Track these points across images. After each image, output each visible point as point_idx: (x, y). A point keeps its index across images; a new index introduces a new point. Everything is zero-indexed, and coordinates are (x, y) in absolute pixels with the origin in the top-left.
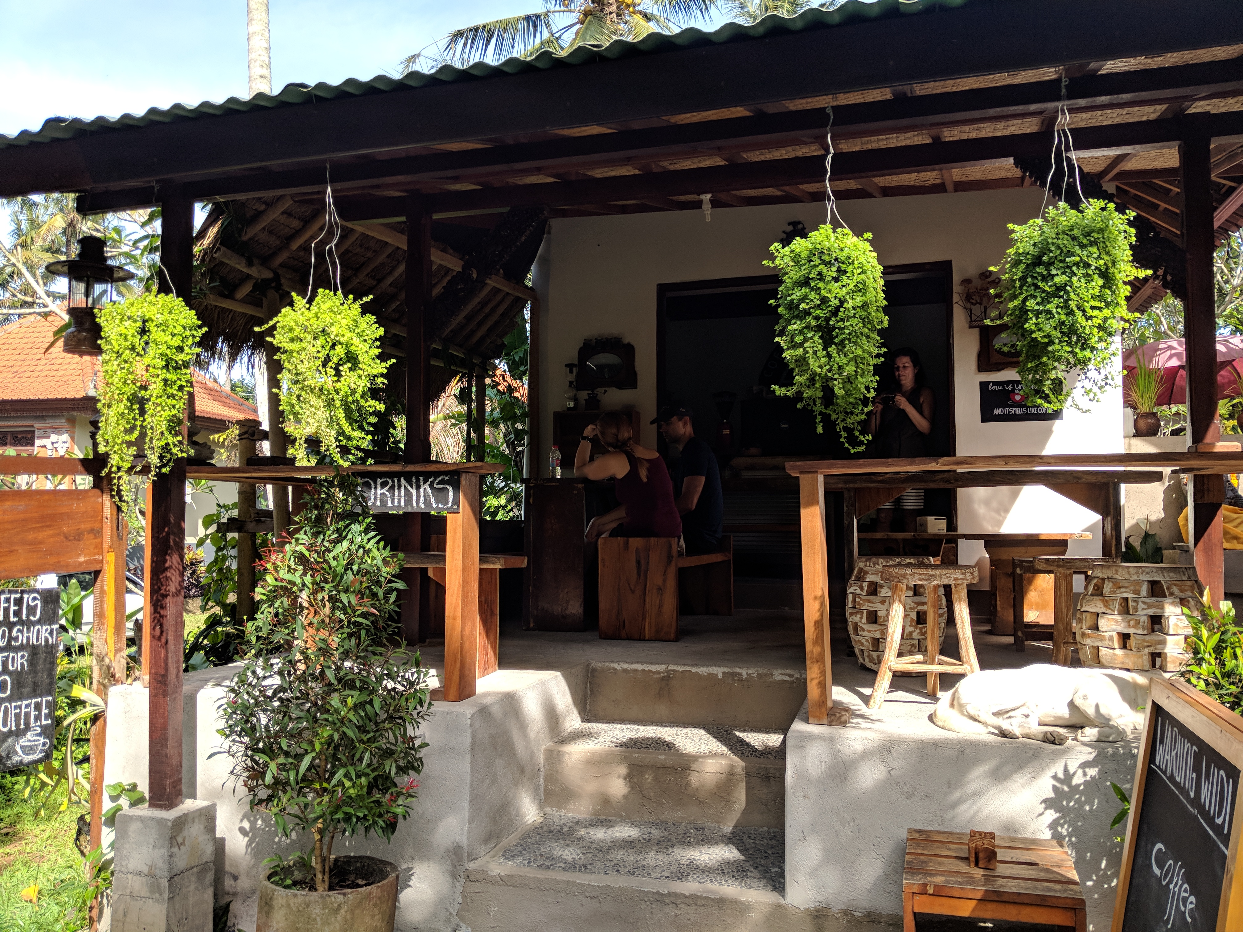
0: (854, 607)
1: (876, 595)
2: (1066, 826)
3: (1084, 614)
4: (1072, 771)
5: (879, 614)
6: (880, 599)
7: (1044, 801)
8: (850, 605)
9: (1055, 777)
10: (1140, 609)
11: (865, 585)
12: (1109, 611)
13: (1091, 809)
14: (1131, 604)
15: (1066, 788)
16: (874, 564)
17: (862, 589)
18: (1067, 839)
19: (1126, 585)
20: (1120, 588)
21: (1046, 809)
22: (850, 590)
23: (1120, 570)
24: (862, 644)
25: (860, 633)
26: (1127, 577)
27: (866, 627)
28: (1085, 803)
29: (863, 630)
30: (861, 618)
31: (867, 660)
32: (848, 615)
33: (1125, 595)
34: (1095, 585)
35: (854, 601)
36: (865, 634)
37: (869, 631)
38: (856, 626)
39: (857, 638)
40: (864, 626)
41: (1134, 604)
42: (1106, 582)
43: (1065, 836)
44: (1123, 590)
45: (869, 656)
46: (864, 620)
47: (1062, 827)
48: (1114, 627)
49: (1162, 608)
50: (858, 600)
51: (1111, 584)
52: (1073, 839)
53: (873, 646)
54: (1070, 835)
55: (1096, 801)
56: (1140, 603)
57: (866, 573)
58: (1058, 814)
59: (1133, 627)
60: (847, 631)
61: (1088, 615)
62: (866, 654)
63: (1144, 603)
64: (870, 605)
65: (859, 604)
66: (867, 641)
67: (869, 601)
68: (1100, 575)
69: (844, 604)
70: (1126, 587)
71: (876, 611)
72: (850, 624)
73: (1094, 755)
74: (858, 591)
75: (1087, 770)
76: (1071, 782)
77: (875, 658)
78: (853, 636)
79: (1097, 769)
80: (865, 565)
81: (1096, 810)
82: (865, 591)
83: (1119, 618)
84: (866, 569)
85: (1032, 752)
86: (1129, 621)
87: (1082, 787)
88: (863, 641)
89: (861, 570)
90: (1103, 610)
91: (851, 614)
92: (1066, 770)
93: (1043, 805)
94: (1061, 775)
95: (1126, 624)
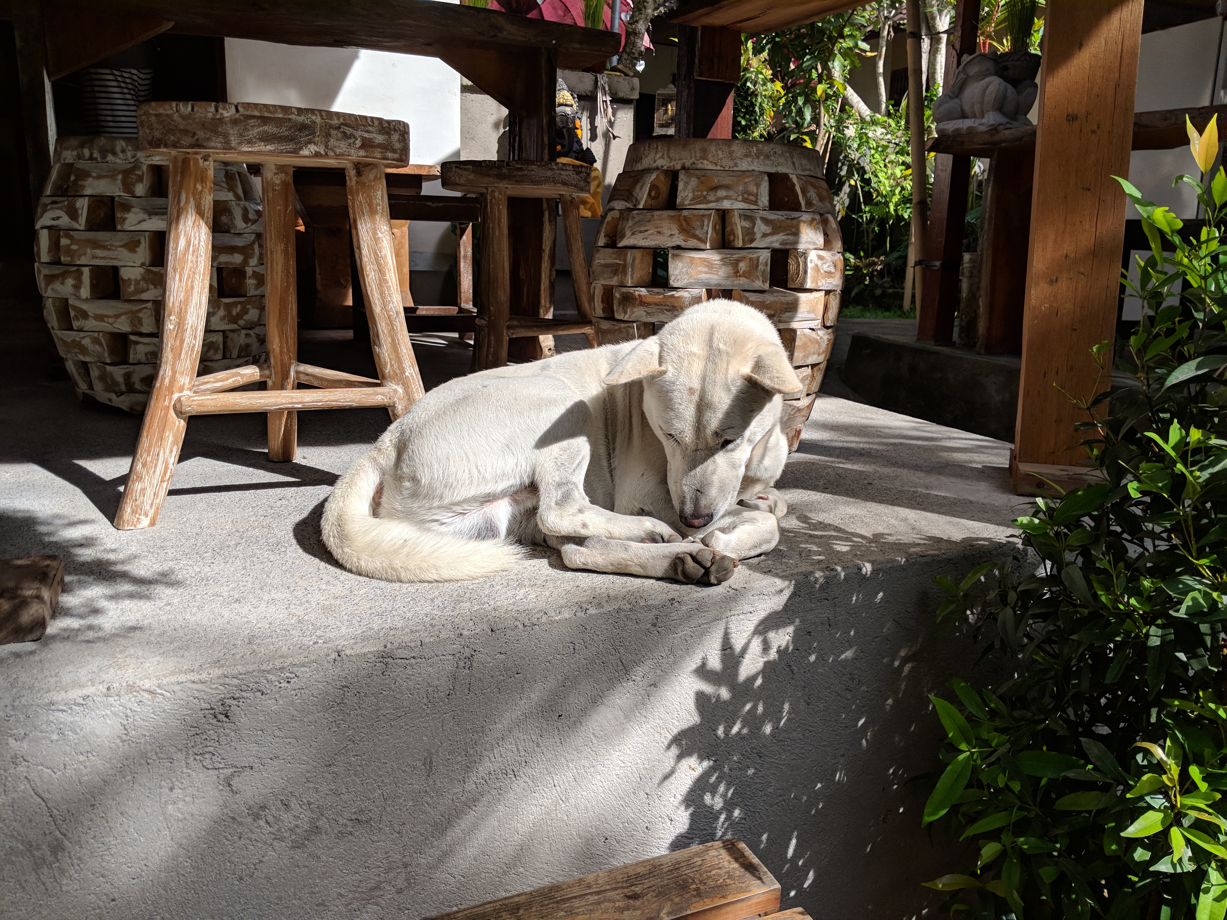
0: (56, 262)
1: (114, 229)
2: (722, 788)
3: (630, 254)
4: (738, 647)
5: (125, 274)
6: (126, 238)
7: (676, 740)
8: (45, 257)
9: (703, 672)
10: (758, 236)
11: (82, 204)
12: (693, 243)
13: (776, 728)
14: (739, 225)
15: (725, 693)
16: (104, 152)
17: (73, 214)
18: (723, 817)
19: (727, 181)
20: (716, 188)
21: (680, 757)
22: (45, 220)
23: (713, 148)
24: (84, 350)
25: (76, 324)
26: (728, 164)
27: (91, 308)
28: (765, 716)
29: (85, 315)
30: (77, 287)
31: (98, 386)
32: (41, 283)
33: (726, 205)
34: (653, 187)
35: (55, 246)
36: (91, 324)
37: (100, 318)
38: (64, 307)
39: (69, 336)
40: (84, 306)
41: (746, 224)
42: (682, 176)
43: (720, 812)
44: (721, 193)
45: (103, 377)
46: (85, 292)
47: (713, 794)
48: (704, 276)
49: (796, 234)
50: (64, 242)
51: (694, 182)
52: (737, 813)
53: (112, 352)
54: (729, 806)
55: (786, 707)
56: (759, 222)
57: (85, 174)
58: (706, 764)
59: (744, 275)
60: (42, 321)
61: (638, 254)
62: (95, 373)
63: (766, 221)
64: (99, 252)
65: (69, 251)
66: (96, 341)
67: (96, 245)
68: (663, 163)
69: (31, 256)
70: (727, 187)
71: (115, 270)
72: (49, 304)
73: (787, 594)
74: (65, 221)
75: (771, 635)
76: (736, 674)
77: (120, 379)
78: (59, 334)
79: (790, 629)
80: (80, 157)
81: (786, 730)
82: (83, 219)
83: (714, 257)
84: (81, 165)
85: (651, 616)
86: (735, 264)
87: (759, 681)
88: (86, 342)
89: (69, 168)
90: (678, 240)
91: (50, 279)
92: (726, 646)
93: (674, 751)
94: (715, 663)
95: (729, 270)
